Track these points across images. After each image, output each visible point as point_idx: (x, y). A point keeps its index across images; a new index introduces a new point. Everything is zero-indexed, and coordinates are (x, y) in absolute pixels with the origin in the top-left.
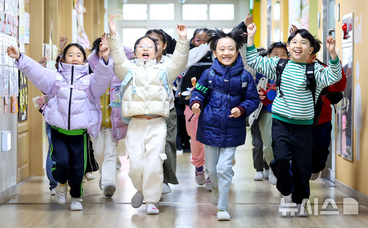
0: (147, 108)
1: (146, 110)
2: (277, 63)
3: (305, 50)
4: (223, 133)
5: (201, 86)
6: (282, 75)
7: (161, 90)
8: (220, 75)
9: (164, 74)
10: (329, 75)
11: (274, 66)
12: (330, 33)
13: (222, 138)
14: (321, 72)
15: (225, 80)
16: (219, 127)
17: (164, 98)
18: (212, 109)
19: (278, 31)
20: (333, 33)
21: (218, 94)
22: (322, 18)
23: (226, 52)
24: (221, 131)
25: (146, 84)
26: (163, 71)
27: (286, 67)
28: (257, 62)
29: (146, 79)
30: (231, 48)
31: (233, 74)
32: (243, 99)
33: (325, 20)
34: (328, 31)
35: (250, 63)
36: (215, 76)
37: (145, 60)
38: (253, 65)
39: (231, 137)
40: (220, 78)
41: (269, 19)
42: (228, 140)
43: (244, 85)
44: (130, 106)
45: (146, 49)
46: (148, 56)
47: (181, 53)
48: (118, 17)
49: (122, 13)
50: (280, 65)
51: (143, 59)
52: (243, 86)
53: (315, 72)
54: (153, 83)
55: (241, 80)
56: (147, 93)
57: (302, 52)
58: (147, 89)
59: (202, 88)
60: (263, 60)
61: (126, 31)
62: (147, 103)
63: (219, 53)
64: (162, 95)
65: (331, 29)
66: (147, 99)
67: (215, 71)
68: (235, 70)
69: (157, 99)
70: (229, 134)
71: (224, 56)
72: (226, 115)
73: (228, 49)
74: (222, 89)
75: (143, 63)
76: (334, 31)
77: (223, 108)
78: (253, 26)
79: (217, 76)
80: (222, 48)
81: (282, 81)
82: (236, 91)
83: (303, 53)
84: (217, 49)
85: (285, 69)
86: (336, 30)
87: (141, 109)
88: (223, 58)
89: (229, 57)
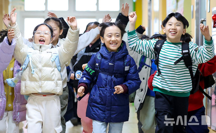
0: (41, 87)
1: (40, 89)
2: (155, 44)
3: (180, 31)
4: (108, 110)
5: (89, 68)
6: (160, 55)
7: (53, 71)
8: (105, 58)
9: (57, 57)
10: (204, 54)
11: (152, 47)
12: (202, 22)
13: (107, 114)
14: (196, 51)
15: (110, 64)
16: (104, 105)
17: (56, 79)
18: (99, 89)
19: (158, 21)
20: (204, 22)
21: (103, 75)
22: (195, 9)
23: (113, 38)
24: (107, 108)
25: (40, 66)
26: (56, 55)
27: (163, 48)
28: (138, 44)
29: (40, 62)
30: (117, 35)
31: (117, 58)
32: (125, 80)
33: (198, 11)
34: (200, 21)
35: (132, 46)
36: (101, 60)
37: (41, 45)
38: (134, 48)
39: (114, 114)
40: (106, 62)
41: (149, 10)
42: (112, 116)
43: (127, 68)
44: (26, 85)
45: (42, 35)
46: (44, 41)
47: (71, 40)
48: (21, 8)
49: (23, 5)
50: (157, 46)
51: (40, 44)
52: (126, 70)
53: (190, 50)
54: (46, 65)
55: (124, 64)
56: (40, 74)
57: (176, 33)
58: (40, 70)
59: (89, 70)
60: (142, 43)
61: (27, 20)
62: (40, 83)
63: (106, 39)
64: (54, 76)
65: (203, 19)
66: (40, 79)
67: (102, 55)
68: (120, 55)
69: (49, 79)
70: (114, 111)
71: (111, 42)
72: (111, 94)
73: (115, 36)
74: (107, 71)
75: (39, 47)
76: (205, 21)
77: (108, 87)
78: (134, 14)
79: (103, 60)
80: (110, 35)
81: (160, 60)
82: (119, 74)
83: (178, 33)
84: (105, 36)
85: (162, 50)
86: (207, 20)
87: (36, 88)
88: (110, 44)
89: (115, 42)
